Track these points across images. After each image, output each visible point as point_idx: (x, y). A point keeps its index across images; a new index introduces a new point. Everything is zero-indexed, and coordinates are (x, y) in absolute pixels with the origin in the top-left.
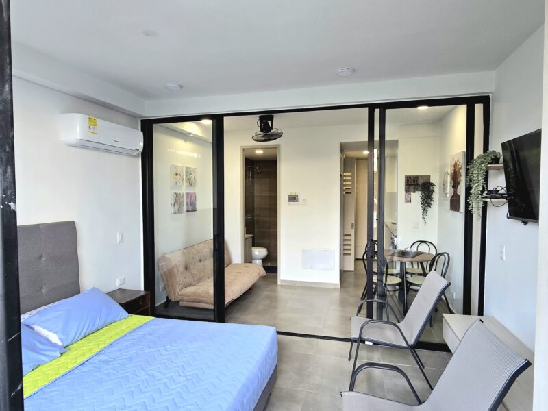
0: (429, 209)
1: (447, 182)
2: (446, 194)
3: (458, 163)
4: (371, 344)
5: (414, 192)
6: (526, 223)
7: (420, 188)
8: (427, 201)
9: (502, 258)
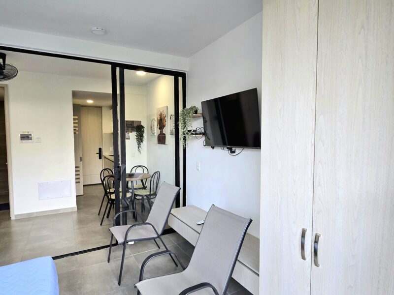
0: (142, 144)
1: (154, 126)
2: (154, 133)
3: (163, 113)
4: (133, 243)
5: (131, 132)
6: (213, 148)
7: (135, 130)
8: (140, 138)
9: (198, 170)
